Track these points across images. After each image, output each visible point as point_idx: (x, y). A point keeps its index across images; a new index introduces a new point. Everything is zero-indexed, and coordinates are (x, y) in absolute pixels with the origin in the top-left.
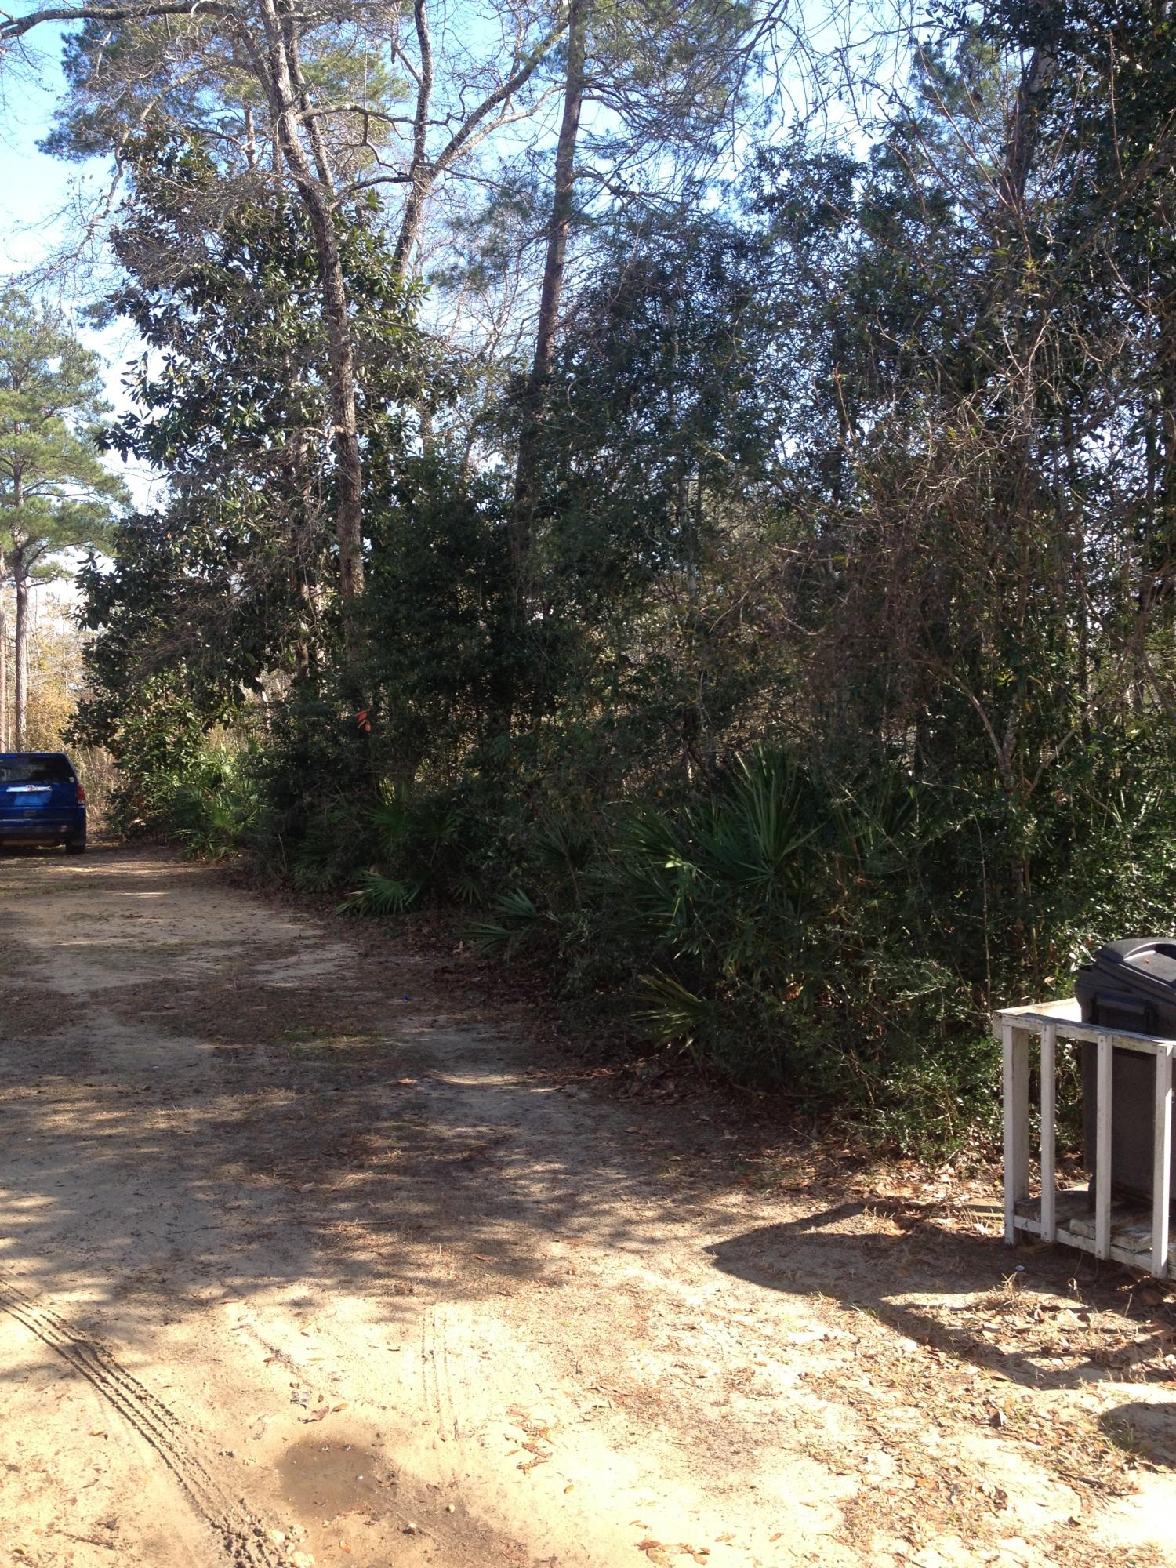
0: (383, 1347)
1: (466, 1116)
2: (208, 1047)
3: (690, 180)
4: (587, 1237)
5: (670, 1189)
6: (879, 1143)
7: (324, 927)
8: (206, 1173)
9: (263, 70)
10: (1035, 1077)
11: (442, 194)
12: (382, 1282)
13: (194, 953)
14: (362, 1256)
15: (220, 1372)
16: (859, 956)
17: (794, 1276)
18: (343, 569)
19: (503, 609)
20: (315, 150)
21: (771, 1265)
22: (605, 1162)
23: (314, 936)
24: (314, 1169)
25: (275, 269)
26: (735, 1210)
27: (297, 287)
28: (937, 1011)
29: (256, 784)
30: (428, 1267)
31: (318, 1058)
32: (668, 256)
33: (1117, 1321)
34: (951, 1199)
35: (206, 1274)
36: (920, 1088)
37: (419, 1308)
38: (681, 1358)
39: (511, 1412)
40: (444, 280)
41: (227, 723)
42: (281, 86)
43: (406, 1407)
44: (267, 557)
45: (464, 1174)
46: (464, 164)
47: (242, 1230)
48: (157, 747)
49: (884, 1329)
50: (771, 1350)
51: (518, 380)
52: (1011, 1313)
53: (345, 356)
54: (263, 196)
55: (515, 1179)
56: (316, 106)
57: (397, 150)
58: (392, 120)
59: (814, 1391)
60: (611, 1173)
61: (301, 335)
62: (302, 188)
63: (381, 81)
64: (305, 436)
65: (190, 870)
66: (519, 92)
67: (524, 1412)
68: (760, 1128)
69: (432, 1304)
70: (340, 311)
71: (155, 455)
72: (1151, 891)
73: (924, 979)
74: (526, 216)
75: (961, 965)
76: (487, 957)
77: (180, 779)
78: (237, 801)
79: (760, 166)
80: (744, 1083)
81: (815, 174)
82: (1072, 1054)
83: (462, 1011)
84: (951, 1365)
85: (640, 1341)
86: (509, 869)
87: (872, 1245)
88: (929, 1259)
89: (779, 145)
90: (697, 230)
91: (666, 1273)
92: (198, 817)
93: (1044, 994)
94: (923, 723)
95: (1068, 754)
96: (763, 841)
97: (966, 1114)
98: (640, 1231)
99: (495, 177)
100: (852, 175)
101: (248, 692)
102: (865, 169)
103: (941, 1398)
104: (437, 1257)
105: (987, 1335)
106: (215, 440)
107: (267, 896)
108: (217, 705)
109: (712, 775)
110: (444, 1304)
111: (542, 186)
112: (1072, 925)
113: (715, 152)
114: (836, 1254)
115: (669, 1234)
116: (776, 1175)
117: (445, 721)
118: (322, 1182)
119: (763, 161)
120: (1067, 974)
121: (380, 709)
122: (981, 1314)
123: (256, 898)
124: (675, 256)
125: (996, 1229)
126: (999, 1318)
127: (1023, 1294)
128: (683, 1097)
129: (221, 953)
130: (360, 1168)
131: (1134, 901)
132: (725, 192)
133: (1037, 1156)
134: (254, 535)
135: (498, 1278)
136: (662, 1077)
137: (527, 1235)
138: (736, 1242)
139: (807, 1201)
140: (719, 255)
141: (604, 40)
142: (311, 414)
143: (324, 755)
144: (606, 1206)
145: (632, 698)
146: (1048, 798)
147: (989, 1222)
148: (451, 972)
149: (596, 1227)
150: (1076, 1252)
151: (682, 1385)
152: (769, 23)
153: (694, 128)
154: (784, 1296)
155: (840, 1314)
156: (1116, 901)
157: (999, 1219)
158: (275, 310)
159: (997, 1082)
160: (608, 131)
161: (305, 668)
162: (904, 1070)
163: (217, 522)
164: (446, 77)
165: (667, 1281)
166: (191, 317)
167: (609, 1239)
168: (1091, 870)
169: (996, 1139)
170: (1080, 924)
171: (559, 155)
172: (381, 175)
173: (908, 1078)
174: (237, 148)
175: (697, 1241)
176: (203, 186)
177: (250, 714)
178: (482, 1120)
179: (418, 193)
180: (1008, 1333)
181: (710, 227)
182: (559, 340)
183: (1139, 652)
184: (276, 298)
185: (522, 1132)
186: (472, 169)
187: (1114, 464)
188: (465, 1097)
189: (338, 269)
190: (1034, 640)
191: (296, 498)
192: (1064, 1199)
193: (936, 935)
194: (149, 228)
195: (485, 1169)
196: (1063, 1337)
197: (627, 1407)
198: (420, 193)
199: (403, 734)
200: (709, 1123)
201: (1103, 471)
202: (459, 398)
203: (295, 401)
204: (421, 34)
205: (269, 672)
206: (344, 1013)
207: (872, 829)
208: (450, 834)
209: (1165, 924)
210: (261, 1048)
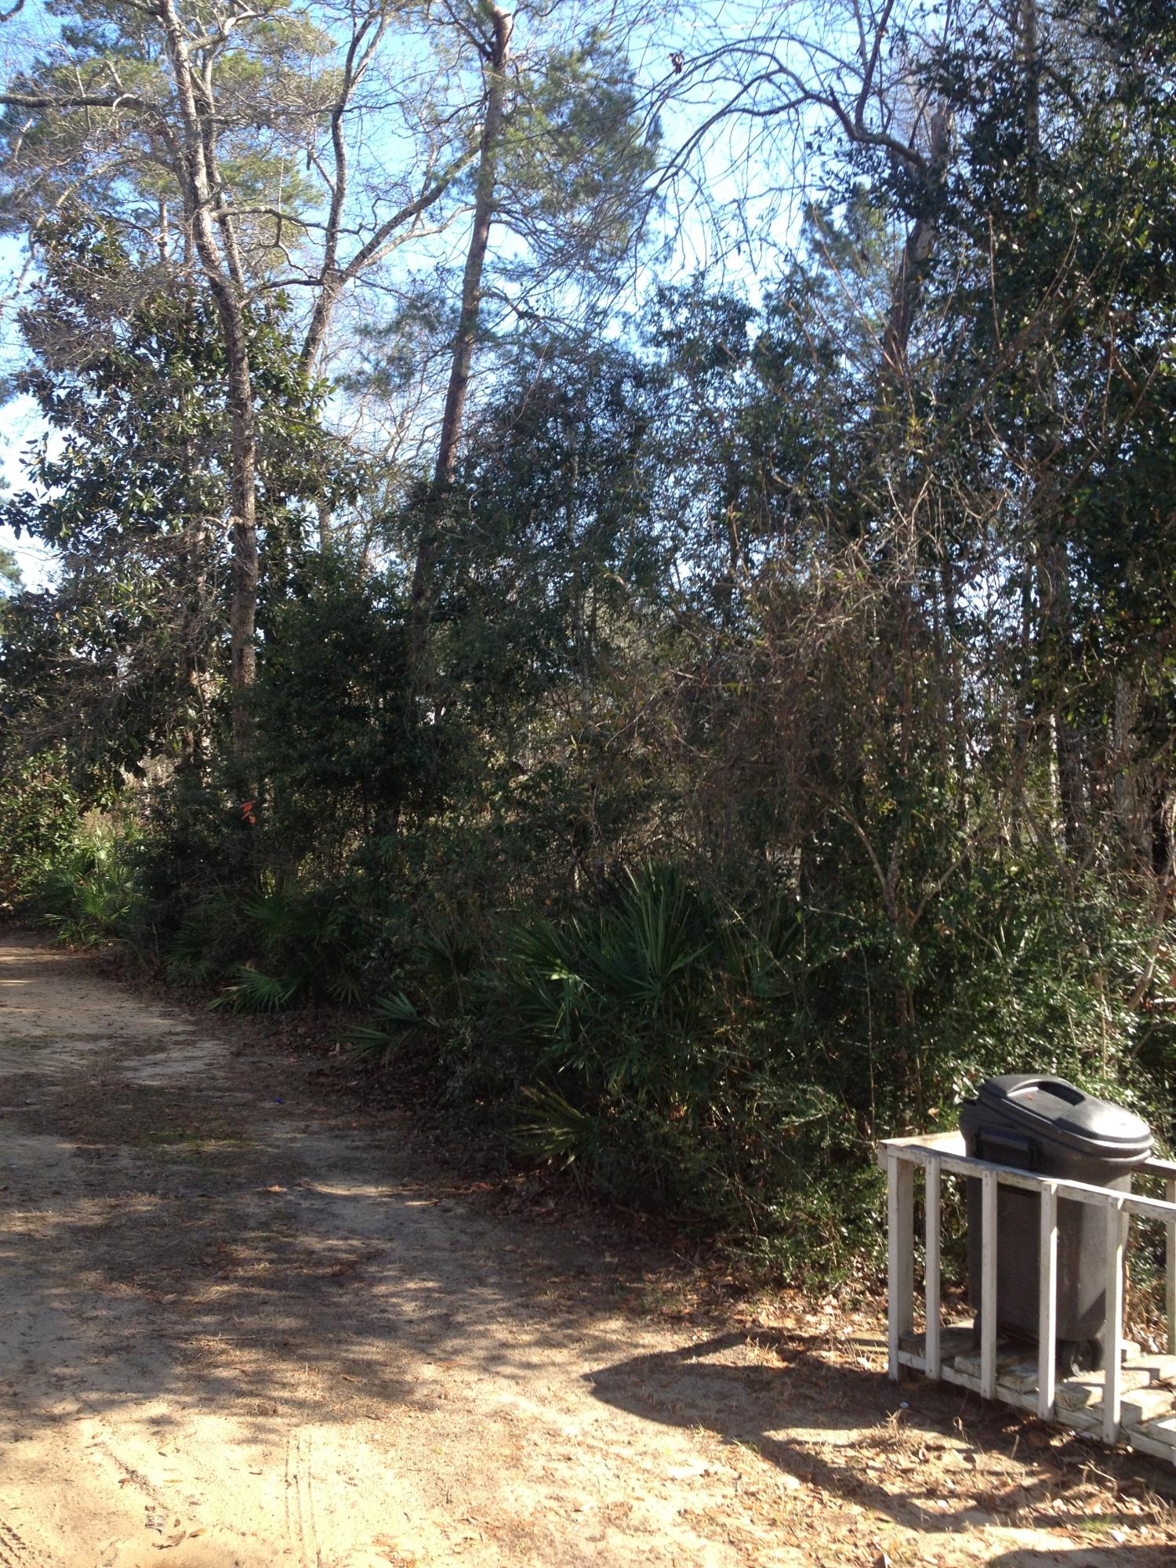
0: (245, 1470)
1: (338, 1228)
2: (69, 1146)
3: (592, 308)
4: (461, 1360)
5: (548, 1312)
6: (762, 1271)
7: (195, 1023)
8: (64, 1280)
9: (181, 167)
10: (919, 1208)
11: (352, 301)
12: (245, 1401)
13: (58, 1047)
14: (223, 1373)
15: (71, 1494)
16: (744, 1078)
17: (674, 1407)
18: (235, 656)
19: (394, 707)
20: (228, 247)
21: (650, 1396)
22: (482, 1283)
23: (184, 1032)
24: (178, 1280)
25: (182, 359)
26: (614, 1337)
27: (203, 377)
28: (822, 1138)
29: (131, 872)
30: (294, 1387)
31: (184, 1161)
32: (570, 379)
33: (1002, 1463)
34: (834, 1331)
35: (60, 1388)
36: (804, 1216)
37: (283, 1429)
38: (556, 1490)
39: (377, 1541)
40: (351, 384)
41: (105, 807)
42: (198, 184)
43: (268, 1534)
44: (158, 642)
45: (333, 1290)
46: (375, 273)
47: (99, 1342)
48: (30, 829)
49: (766, 1466)
50: (649, 1485)
51: (421, 486)
52: (894, 1452)
53: (247, 450)
54: (172, 286)
55: (387, 1296)
56: (230, 204)
57: (307, 253)
58: (305, 225)
59: (694, 1528)
60: (487, 1293)
61: (204, 424)
62: (214, 284)
63: (295, 186)
64: (204, 524)
65: (57, 958)
66: (430, 208)
67: (391, 1542)
68: (641, 1251)
69: (297, 1426)
70: (245, 405)
71: (50, 534)
72: (1032, 1027)
73: (811, 1105)
74: (432, 329)
75: (846, 1092)
76: (365, 1061)
77: (52, 863)
78: (111, 887)
79: (660, 302)
80: (626, 1204)
81: (712, 316)
82: (956, 1186)
83: (336, 1116)
84: (834, 1504)
85: (514, 1471)
86: (391, 969)
87: (754, 1376)
88: (812, 1393)
89: (678, 285)
90: (598, 358)
91: (542, 1400)
92: (69, 902)
93: (928, 1126)
94: (808, 848)
95: (951, 888)
96: (651, 956)
97: (851, 1244)
98: (516, 1355)
99: (404, 290)
100: (746, 319)
101: (128, 777)
102: (759, 314)
103: (824, 1539)
104: (304, 1377)
105: (871, 1474)
106: (111, 523)
107: (137, 989)
108: (97, 788)
109: (600, 886)
110: (309, 1426)
111: (450, 302)
112: (956, 1057)
113: (617, 285)
114: (717, 1385)
115: (546, 1360)
116: (657, 1301)
117: (332, 817)
118: (184, 1293)
119: (662, 296)
120: (952, 1106)
121: (265, 801)
122: (865, 1452)
123: (122, 991)
124: (578, 381)
125: (878, 1364)
126: (883, 1457)
127: (908, 1432)
128: (564, 1215)
129: (89, 1046)
130: (225, 1279)
131: (1015, 1035)
132: (625, 324)
133: (921, 1289)
134: (146, 618)
135: (367, 1401)
136: (542, 1194)
137: (398, 1357)
138: (614, 1370)
139: (688, 1330)
140: (619, 383)
141: (514, 170)
142: (211, 503)
143: (205, 844)
144: (481, 1328)
145: (522, 804)
146: (930, 930)
147: (872, 1356)
148: (326, 1076)
149: (470, 1350)
150: (960, 1390)
151: (557, 1518)
152: (673, 170)
153: (598, 260)
154: (663, 1428)
155: (721, 1447)
156: (999, 1035)
157: (883, 1353)
158: (180, 399)
159: (881, 1212)
160: (516, 255)
161: (190, 755)
162: (788, 1197)
163: (109, 603)
164: (360, 189)
165: (542, 1409)
166: (94, 400)
167: (483, 1363)
168: (974, 1003)
169: (879, 1270)
170: (963, 1056)
171: (467, 274)
172: (292, 277)
173: (792, 1205)
174: (149, 239)
175: (575, 1368)
176: (115, 274)
177: (130, 800)
178: (353, 1233)
179: (327, 297)
180: (893, 1472)
181: (609, 355)
182: (461, 450)
183: (1017, 793)
184: (181, 387)
185: (395, 1246)
186: (382, 279)
187: (991, 613)
188: (337, 1208)
189: (245, 364)
190: (916, 774)
191: (191, 585)
192: (949, 1336)
193: (821, 1061)
194: (57, 310)
195: (356, 1285)
196: (948, 1478)
197: (499, 1539)
198: (329, 297)
199: (288, 827)
200: (588, 1245)
201: (983, 617)
202: (359, 498)
203: (195, 489)
204: (338, 146)
205: (153, 757)
206: (213, 1115)
207: (759, 950)
208: (332, 931)
209: (1046, 1059)
210: (125, 1150)
